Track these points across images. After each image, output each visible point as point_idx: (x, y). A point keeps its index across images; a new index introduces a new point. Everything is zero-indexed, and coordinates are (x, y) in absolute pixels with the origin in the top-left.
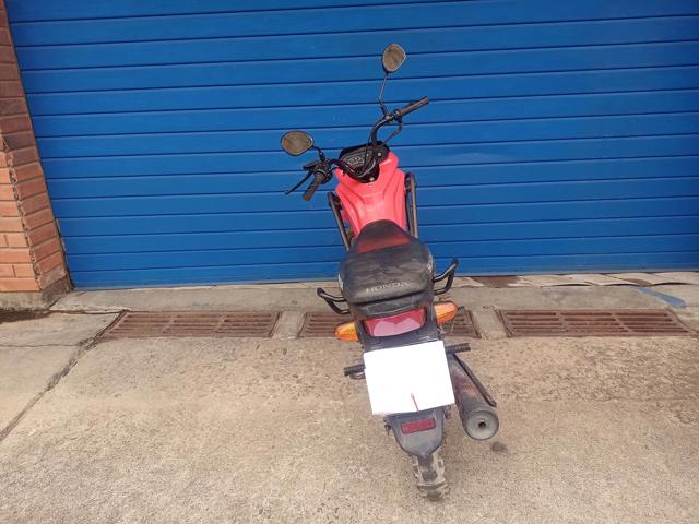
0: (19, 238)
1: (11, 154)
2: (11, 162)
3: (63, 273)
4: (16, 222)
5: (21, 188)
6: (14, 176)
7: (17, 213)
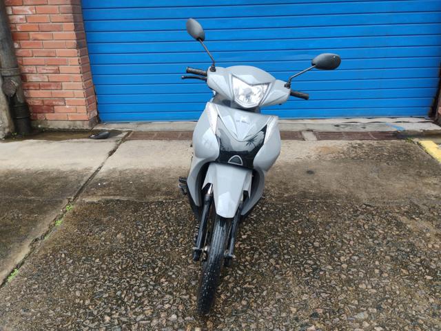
0: (81, 93)
1: (79, 50)
2: (79, 54)
3: (96, 113)
4: (80, 84)
5: (83, 68)
6: (80, 61)
7: (81, 80)
